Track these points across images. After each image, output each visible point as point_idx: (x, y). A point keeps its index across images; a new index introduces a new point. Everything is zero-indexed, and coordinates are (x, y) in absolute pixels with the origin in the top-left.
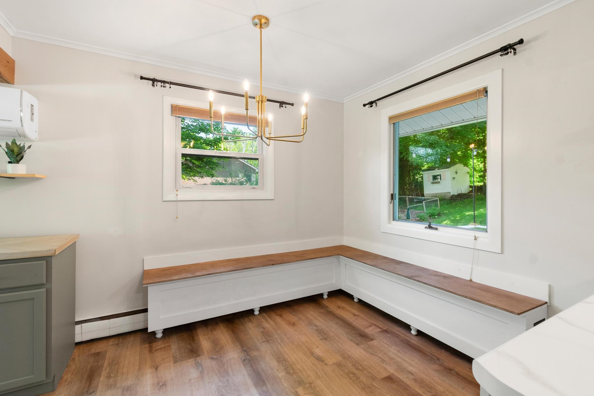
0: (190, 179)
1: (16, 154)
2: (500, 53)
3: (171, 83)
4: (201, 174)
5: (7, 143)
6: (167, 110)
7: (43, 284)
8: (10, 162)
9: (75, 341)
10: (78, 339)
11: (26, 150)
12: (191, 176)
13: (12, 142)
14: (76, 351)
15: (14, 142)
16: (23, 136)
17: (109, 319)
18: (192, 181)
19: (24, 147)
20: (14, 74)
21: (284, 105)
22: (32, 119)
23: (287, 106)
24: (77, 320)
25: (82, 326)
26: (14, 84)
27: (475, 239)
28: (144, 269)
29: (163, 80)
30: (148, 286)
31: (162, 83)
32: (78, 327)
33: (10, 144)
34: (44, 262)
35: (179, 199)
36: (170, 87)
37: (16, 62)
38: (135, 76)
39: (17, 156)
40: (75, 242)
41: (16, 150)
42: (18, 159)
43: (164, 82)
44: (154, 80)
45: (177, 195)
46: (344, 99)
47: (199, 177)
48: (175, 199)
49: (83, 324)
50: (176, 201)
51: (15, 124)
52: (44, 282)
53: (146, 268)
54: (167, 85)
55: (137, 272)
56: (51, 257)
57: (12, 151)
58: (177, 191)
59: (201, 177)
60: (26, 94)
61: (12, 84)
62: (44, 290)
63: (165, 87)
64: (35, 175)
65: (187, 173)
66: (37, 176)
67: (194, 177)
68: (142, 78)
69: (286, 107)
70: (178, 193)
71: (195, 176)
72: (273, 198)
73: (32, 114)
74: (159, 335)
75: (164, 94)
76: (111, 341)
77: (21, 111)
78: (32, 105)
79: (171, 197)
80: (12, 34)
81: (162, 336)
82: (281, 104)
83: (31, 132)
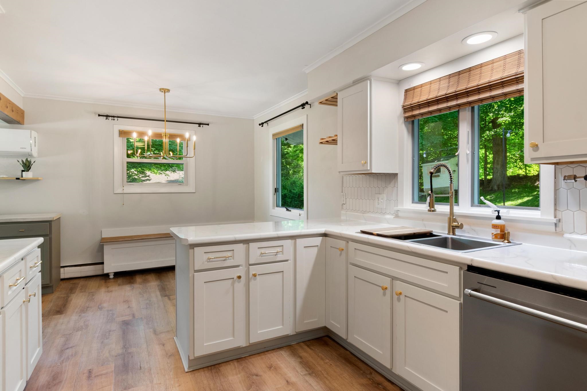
0: (161, 174)
1: (27, 166)
2: (301, 107)
3: (118, 117)
4: (173, 168)
5: (22, 160)
6: (116, 134)
7: (48, 235)
8: (24, 171)
9: (60, 277)
10: (62, 277)
11: (32, 164)
12: (162, 171)
13: (26, 160)
14: (62, 283)
15: (27, 160)
16: (31, 155)
17: (81, 266)
18: (164, 175)
19: (31, 162)
20: (24, 119)
21: (201, 126)
22: (35, 146)
23: (204, 125)
24: (61, 265)
25: (64, 269)
26: (24, 124)
27: (300, 215)
28: (102, 236)
29: (113, 115)
30: (103, 244)
31: (113, 118)
32: (62, 270)
33: (24, 160)
34: (48, 223)
35: (124, 193)
36: (118, 120)
37: (25, 112)
38: (95, 113)
39: (28, 167)
40: (60, 217)
41: (27, 164)
42: (29, 169)
43: (114, 117)
44: (107, 116)
45: (123, 190)
46: (253, 117)
47: (171, 172)
48: (122, 192)
49: (65, 268)
51: (28, 150)
52: (49, 234)
53: (103, 237)
54: (115, 118)
55: (98, 238)
56: (51, 221)
57: (26, 165)
58: (123, 187)
59: (173, 172)
60: (33, 132)
61: (23, 125)
62: (48, 238)
63: (114, 120)
64: (38, 178)
65: (158, 167)
66: (39, 179)
67: (165, 171)
68: (99, 115)
69: (203, 127)
70: (124, 188)
71: (167, 171)
72: (195, 192)
73: (35, 142)
74: (112, 276)
75: (113, 124)
76: (82, 279)
77: (31, 142)
78: (35, 137)
79: (120, 191)
80: (23, 96)
81: (113, 278)
82: (200, 124)
83: (35, 153)
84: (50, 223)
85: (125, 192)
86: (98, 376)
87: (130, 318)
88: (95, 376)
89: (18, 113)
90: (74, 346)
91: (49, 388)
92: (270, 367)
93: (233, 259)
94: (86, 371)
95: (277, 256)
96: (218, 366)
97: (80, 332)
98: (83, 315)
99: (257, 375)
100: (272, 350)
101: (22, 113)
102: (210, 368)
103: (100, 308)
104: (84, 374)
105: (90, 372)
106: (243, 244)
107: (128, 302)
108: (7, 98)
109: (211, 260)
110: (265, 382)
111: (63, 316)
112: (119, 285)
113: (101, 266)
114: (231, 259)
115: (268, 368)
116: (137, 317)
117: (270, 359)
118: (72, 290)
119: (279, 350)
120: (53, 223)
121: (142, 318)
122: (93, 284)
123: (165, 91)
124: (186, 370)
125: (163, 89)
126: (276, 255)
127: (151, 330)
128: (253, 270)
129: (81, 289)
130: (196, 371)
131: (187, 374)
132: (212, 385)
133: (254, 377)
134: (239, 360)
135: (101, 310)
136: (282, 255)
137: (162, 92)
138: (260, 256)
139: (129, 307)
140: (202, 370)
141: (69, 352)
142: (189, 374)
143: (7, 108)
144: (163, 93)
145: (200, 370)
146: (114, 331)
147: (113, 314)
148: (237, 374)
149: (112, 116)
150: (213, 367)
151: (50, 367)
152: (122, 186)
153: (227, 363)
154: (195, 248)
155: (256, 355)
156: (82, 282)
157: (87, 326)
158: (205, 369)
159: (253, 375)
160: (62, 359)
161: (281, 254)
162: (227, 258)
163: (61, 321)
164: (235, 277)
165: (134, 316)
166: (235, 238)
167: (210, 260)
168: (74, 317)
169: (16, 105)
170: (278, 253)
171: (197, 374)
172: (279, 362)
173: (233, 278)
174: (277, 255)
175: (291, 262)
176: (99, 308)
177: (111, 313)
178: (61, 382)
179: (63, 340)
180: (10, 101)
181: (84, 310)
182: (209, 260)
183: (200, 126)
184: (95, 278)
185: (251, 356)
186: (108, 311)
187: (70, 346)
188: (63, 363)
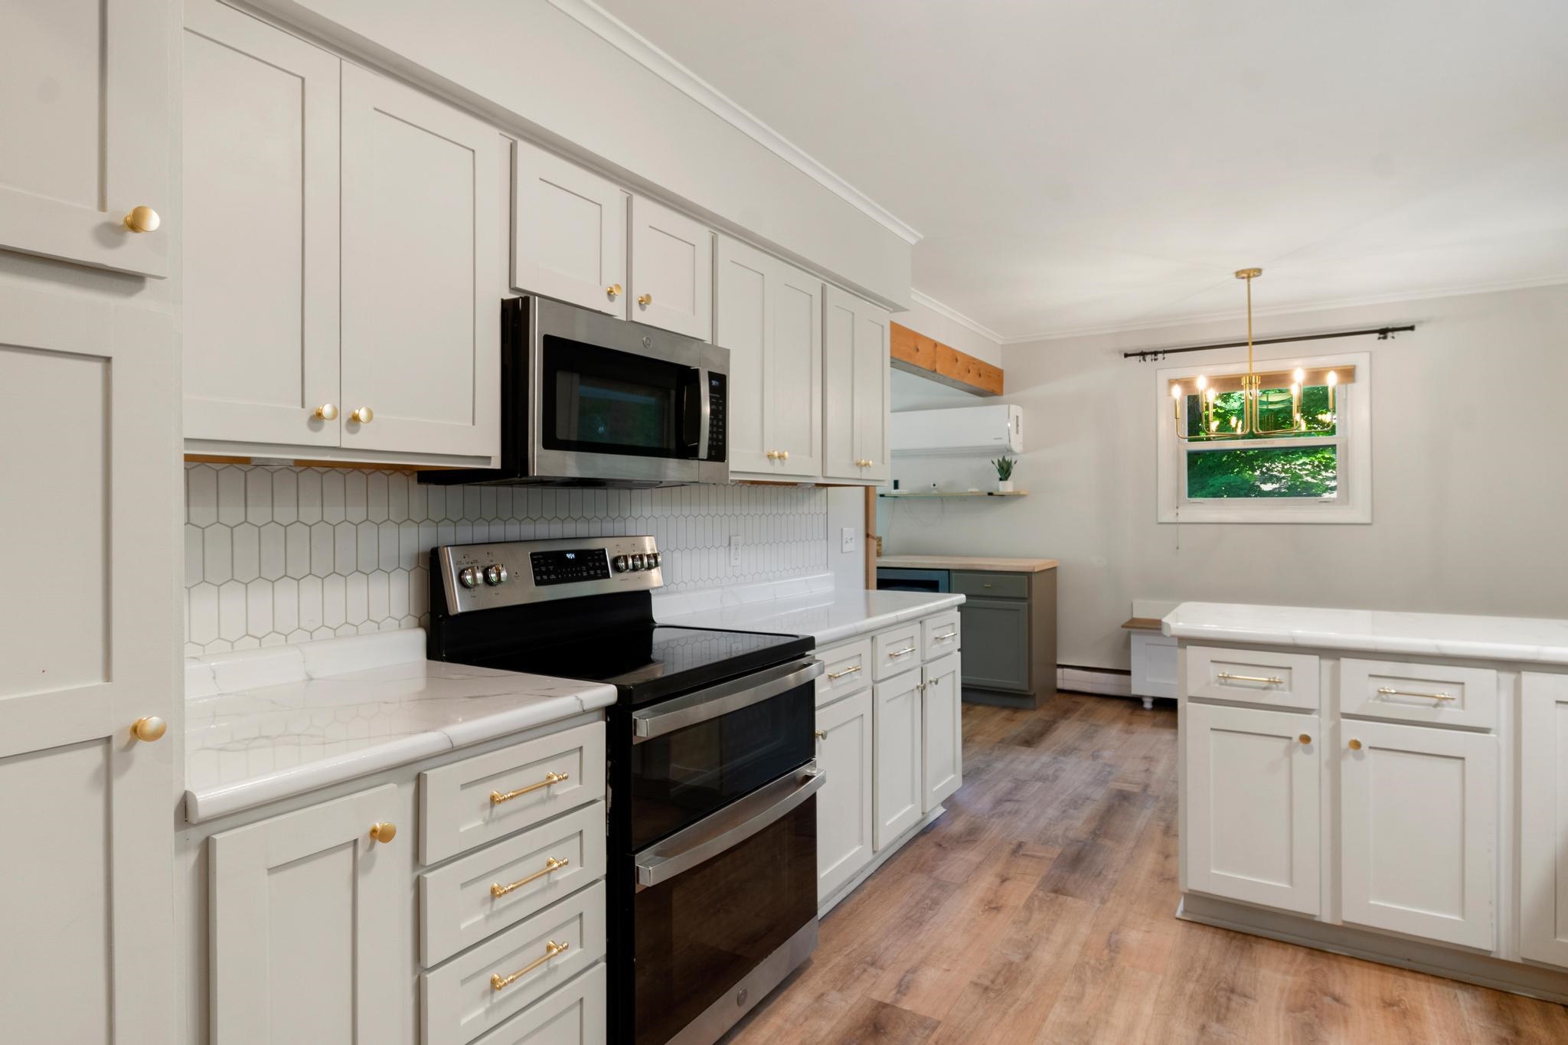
1: (1005, 471)
3: (1165, 352)
5: (999, 460)
6: (1163, 388)
7: (1025, 598)
8: (1001, 479)
9: (1056, 686)
10: (1060, 685)
11: (1013, 466)
13: (1002, 458)
14: (1057, 696)
15: (1004, 459)
16: (1010, 451)
17: (1092, 672)
19: (1011, 462)
20: (1003, 385)
21: (1390, 334)
22: (1017, 432)
23: (1396, 334)
24: (1059, 663)
25: (1065, 671)
28: (1132, 615)
29: (1153, 350)
30: (1131, 632)
31: (1153, 355)
32: (1059, 671)
33: (1001, 460)
34: (1026, 577)
35: (1179, 521)
36: (1164, 358)
37: (1004, 372)
38: (1118, 352)
39: (1006, 473)
40: (1055, 567)
41: (1005, 466)
42: (1007, 475)
43: (1156, 353)
44: (1143, 354)
45: (1178, 514)
48: (1174, 520)
49: (1067, 669)
50: (1175, 523)
51: (1005, 442)
52: (1027, 597)
53: (1135, 616)
54: (1159, 356)
55: (1127, 618)
56: (1032, 573)
57: (1002, 467)
58: (1177, 508)
60: (1013, 407)
61: (1000, 395)
62: (1026, 604)
63: (1158, 359)
64: (1019, 491)
66: (1022, 493)
68: (1126, 355)
69: (1393, 337)
70: (1180, 511)
72: (1369, 521)
73: (1018, 426)
74: (1148, 705)
75: (1156, 370)
76: (1093, 699)
77: (1009, 425)
78: (1017, 417)
79: (1167, 516)
80: (1000, 343)
81: (1152, 709)
82: (1384, 332)
83: (1017, 445)
84: (1029, 578)
85: (1181, 519)
86: (1027, 855)
87: (1136, 789)
88: (1023, 855)
89: (990, 376)
90: (1019, 801)
91: (958, 842)
92: (1388, 1004)
93: (1290, 689)
94: (1015, 842)
95: (1439, 708)
96: (1254, 939)
97: (1041, 783)
98: (1061, 758)
99: (1337, 999)
100: (1433, 976)
101: (999, 376)
102: (1232, 934)
103: (1095, 757)
104: (1010, 843)
105: (1020, 845)
106: (1320, 658)
107: (1151, 761)
108: (969, 356)
109: (1229, 681)
110: (1346, 1021)
111: (1030, 750)
112: (1155, 725)
113: (1124, 677)
114: (1283, 689)
115: (1384, 1002)
116: (1151, 793)
117: (1405, 989)
118: (1065, 713)
119: (1456, 985)
120: (1034, 578)
121: (1158, 797)
122: (1108, 710)
123: (1249, 274)
124: (1179, 914)
125: (1243, 271)
126: (1436, 706)
127: (1162, 824)
128: (1351, 730)
129: (1082, 715)
130: (1197, 925)
131: (1178, 921)
132: (1213, 962)
133: (1327, 1000)
134: (1313, 951)
135: (1094, 760)
136: (1461, 711)
137: (1243, 278)
138: (1376, 698)
139: (1147, 770)
140: (1211, 929)
141: (1008, 806)
142: (1181, 923)
143: (969, 372)
144: (1246, 280)
145: (1207, 928)
146: (1094, 800)
147: (1110, 773)
148: (1286, 973)
149: (1151, 353)
150: (1240, 936)
151: (973, 816)
152: (1176, 506)
153: (1281, 945)
154: (1188, 647)
155: (1372, 965)
156: (1090, 703)
157: (1056, 778)
158: (1220, 931)
159: (1326, 994)
160: (994, 812)
161: (1456, 707)
162: (1274, 686)
163: (1023, 757)
164: (1296, 738)
165: (1146, 787)
166: (1294, 640)
167: (1226, 681)
168: (1045, 758)
169: (987, 364)
170: (1444, 702)
171: (1197, 931)
172: (1427, 1008)
173: (1290, 738)
174: (1443, 706)
175: (1502, 737)
176: (1093, 756)
177: (1108, 770)
178: (976, 841)
179: (1010, 785)
180: (974, 359)
181: (1067, 751)
182: (1223, 681)
183: (1385, 338)
184: (1115, 702)
185: (1356, 962)
186: (1106, 764)
187: (1015, 798)
188: (992, 817)
